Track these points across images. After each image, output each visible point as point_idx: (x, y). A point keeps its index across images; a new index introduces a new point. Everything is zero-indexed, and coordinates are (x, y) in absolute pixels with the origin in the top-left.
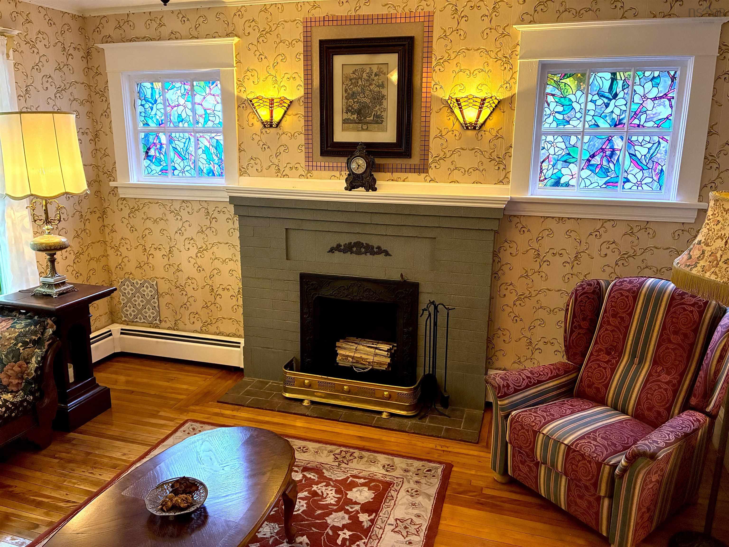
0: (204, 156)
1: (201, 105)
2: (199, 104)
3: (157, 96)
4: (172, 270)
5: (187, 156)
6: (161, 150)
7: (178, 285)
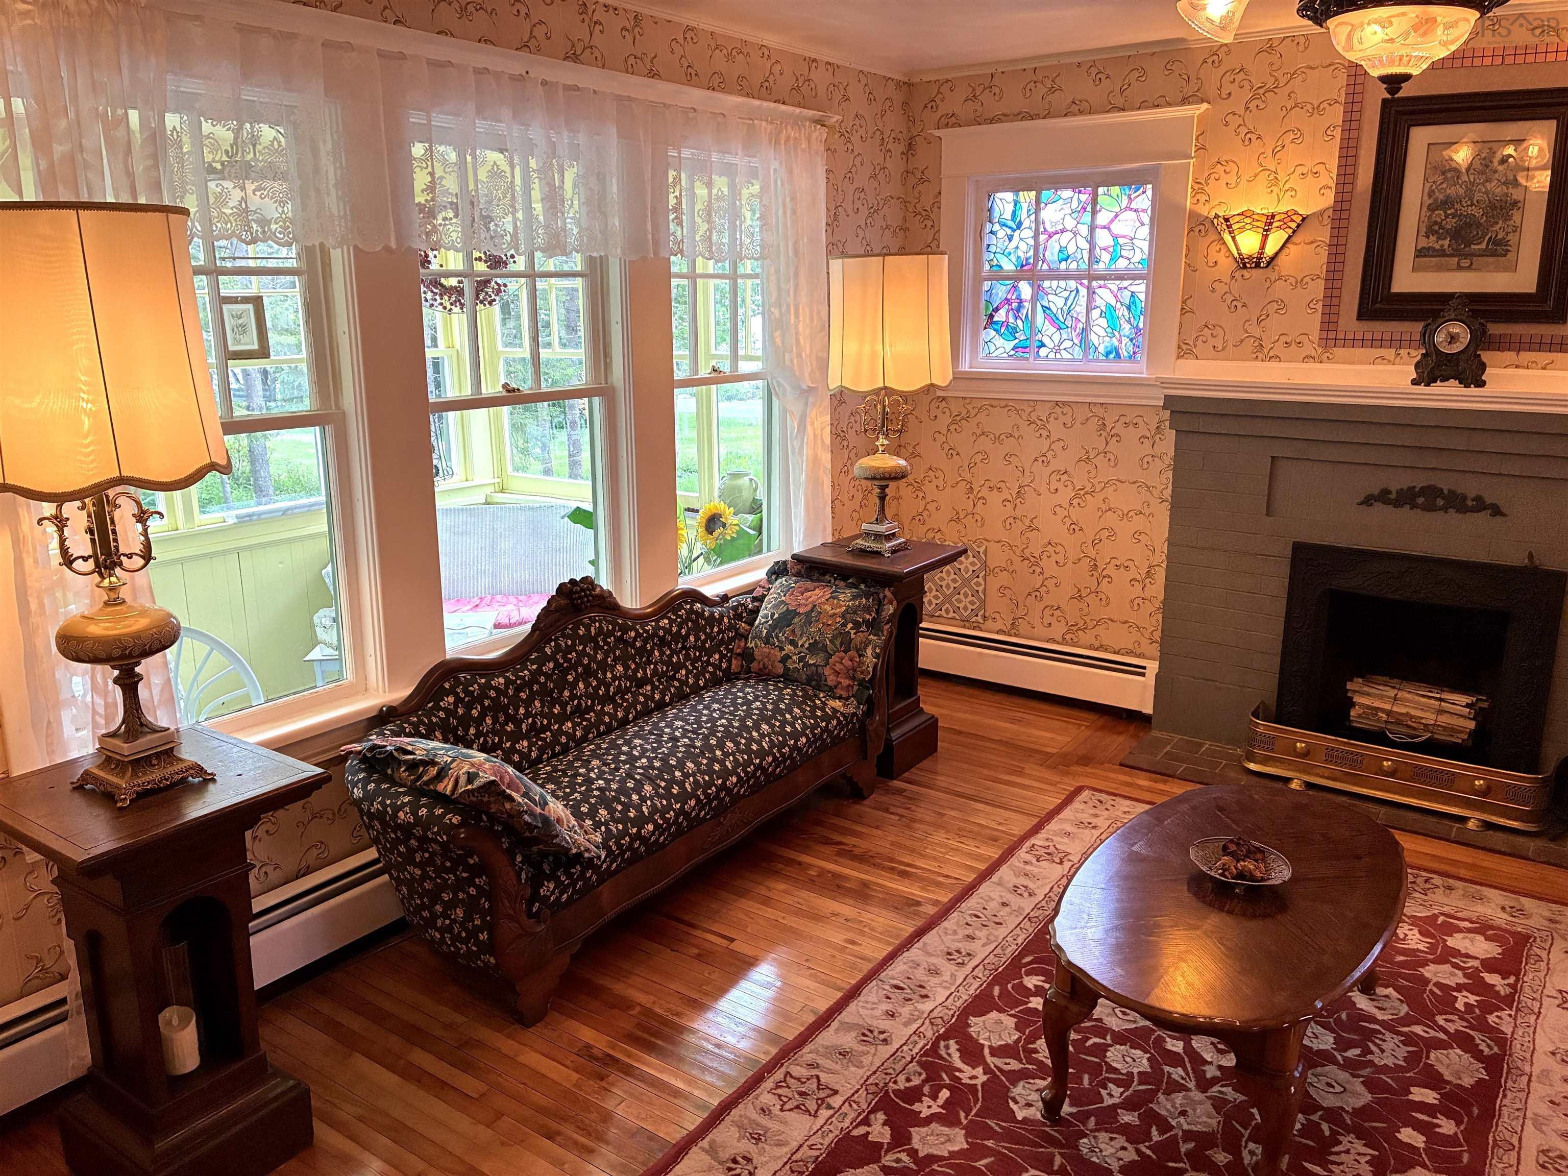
0: (1103, 322)
1: (1109, 229)
2: (1104, 227)
3: (1024, 215)
4: (1019, 526)
5: (1069, 323)
6: (1018, 310)
7: (1027, 553)
